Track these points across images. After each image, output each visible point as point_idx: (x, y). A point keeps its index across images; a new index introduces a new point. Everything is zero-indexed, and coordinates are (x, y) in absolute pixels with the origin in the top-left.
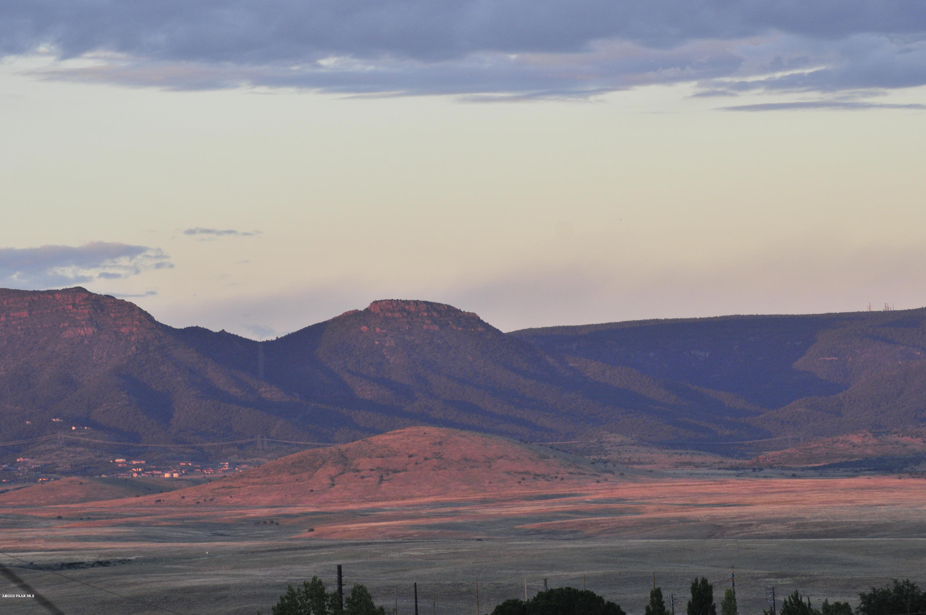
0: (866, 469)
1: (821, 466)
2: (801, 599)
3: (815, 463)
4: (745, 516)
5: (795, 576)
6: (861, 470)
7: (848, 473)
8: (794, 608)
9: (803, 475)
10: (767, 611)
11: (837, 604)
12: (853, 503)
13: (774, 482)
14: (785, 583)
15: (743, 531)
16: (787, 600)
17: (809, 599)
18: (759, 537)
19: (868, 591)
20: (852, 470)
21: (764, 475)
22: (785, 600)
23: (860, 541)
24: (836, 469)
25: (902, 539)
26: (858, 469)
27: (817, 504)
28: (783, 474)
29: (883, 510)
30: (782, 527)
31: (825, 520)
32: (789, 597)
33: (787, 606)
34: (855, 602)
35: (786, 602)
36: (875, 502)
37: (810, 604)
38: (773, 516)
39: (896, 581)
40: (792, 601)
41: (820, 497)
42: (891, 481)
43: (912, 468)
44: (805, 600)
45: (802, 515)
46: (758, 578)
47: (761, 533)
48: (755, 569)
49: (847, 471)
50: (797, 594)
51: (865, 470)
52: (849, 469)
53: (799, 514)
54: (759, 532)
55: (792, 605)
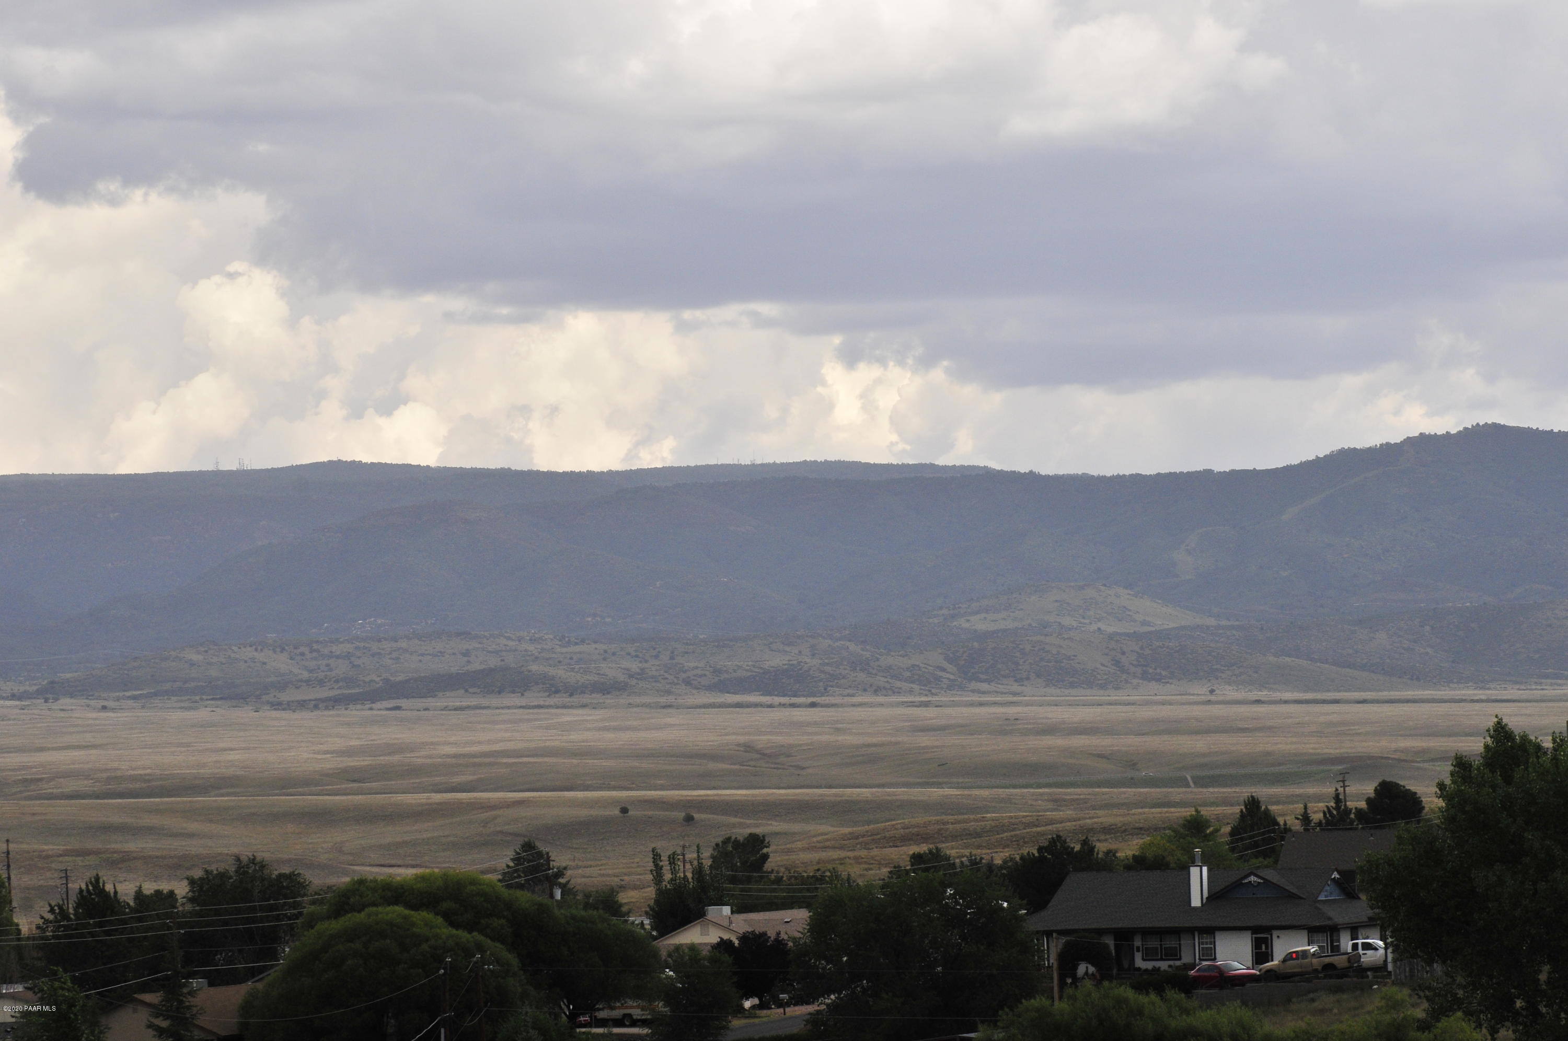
0: (209, 697)
1: (143, 694)
2: (104, 886)
3: (135, 690)
4: (31, 767)
5: (100, 853)
6: (201, 699)
7: (183, 705)
8: (94, 899)
9: (118, 707)
10: (53, 904)
11: (158, 893)
12: (189, 746)
13: (76, 718)
14: (88, 863)
15: (29, 789)
16: (84, 887)
17: (114, 886)
18: (51, 797)
19: (198, 873)
20: (189, 699)
21: (62, 708)
22: (80, 888)
23: (197, 801)
24: (166, 697)
25: (259, 798)
26: (198, 698)
27: (137, 749)
28: (88, 706)
29: (233, 756)
30: (86, 782)
31: (148, 771)
32: (86, 883)
33: (82, 896)
34: (181, 889)
35: (81, 891)
36: (222, 745)
37: (116, 892)
38: (72, 766)
39: (238, 859)
40: (91, 888)
41: (143, 739)
42: (245, 714)
43: (275, 696)
44: (109, 888)
45: (115, 765)
46: (48, 857)
47: (55, 791)
48: (46, 844)
49: (182, 701)
50: (97, 879)
51: (207, 700)
52: (183, 698)
53: (110, 763)
54: (51, 791)
55: (90, 896)
